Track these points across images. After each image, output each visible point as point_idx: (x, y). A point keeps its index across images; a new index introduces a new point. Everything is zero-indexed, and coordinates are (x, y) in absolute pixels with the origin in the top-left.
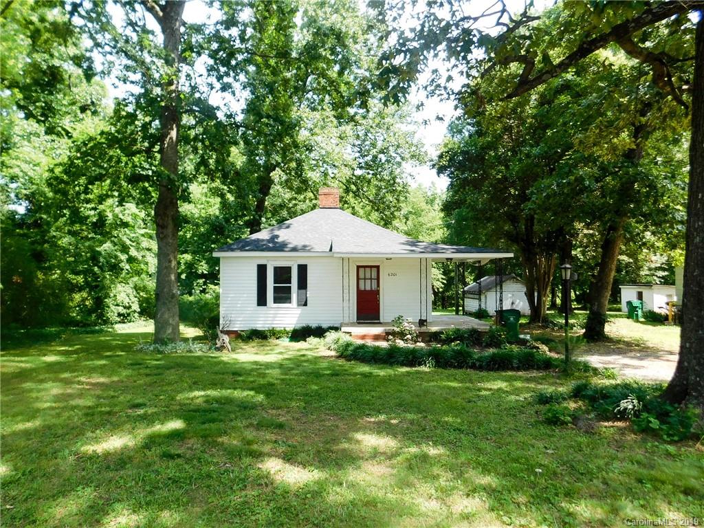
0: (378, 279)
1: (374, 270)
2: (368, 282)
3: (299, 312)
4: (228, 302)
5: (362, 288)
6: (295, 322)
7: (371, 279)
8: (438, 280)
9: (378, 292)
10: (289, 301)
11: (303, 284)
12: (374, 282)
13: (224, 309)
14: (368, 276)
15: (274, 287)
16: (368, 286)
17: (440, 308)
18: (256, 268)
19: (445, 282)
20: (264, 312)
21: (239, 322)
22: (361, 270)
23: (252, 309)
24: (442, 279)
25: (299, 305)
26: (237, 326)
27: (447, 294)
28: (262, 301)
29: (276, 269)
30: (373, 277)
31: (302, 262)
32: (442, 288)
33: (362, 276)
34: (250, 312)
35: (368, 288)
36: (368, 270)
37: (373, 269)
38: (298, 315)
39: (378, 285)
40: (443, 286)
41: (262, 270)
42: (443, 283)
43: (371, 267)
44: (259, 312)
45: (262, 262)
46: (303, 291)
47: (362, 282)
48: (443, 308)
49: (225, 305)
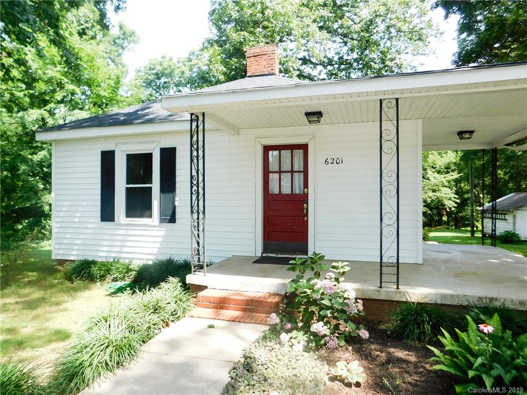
0: (305, 172)
1: (299, 154)
2: (286, 178)
3: (163, 233)
4: (62, 214)
5: (274, 189)
6: (155, 251)
7: (292, 172)
8: (450, 199)
9: (304, 198)
10: (147, 213)
11: (168, 185)
12: (298, 178)
13: (58, 225)
14: (286, 166)
15: (127, 189)
16: (284, 185)
17: (453, 227)
18: (99, 158)
19: (458, 201)
20: (110, 232)
21: (76, 248)
22: (273, 154)
23: (94, 226)
24: (454, 198)
25: (162, 221)
26: (74, 253)
27: (461, 214)
28: (107, 214)
29: (129, 157)
30: (296, 168)
31: (167, 144)
32: (455, 207)
33: (274, 165)
34: (91, 231)
35: (286, 190)
36: (286, 154)
37: (295, 151)
38: (160, 239)
39: (306, 185)
40: (456, 205)
41: (108, 159)
42: (456, 203)
43: (292, 147)
44: (103, 232)
45: (108, 147)
46: (169, 196)
47: (274, 177)
48: (456, 228)
49: (60, 220)
